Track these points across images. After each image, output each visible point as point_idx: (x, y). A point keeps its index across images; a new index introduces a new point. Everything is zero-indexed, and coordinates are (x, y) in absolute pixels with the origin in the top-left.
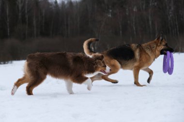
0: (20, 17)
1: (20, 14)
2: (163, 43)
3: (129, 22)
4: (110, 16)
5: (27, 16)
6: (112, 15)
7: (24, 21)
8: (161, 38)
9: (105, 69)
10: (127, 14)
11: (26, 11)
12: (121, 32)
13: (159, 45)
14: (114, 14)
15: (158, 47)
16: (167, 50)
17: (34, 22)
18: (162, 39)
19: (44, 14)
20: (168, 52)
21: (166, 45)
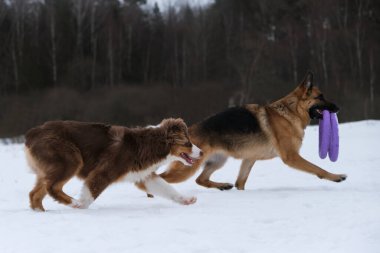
0: (79, 42)
1: (80, 35)
2: (314, 94)
3: (312, 52)
4: (272, 38)
5: (94, 40)
6: (276, 36)
7: (87, 51)
8: (309, 83)
9: (190, 151)
10: (309, 34)
11: (93, 30)
12: (295, 73)
13: (304, 96)
14: (280, 36)
15: (301, 102)
16: (323, 108)
17: (110, 54)
18: (311, 86)
19: (130, 36)
20: (326, 113)
21: (320, 97)
